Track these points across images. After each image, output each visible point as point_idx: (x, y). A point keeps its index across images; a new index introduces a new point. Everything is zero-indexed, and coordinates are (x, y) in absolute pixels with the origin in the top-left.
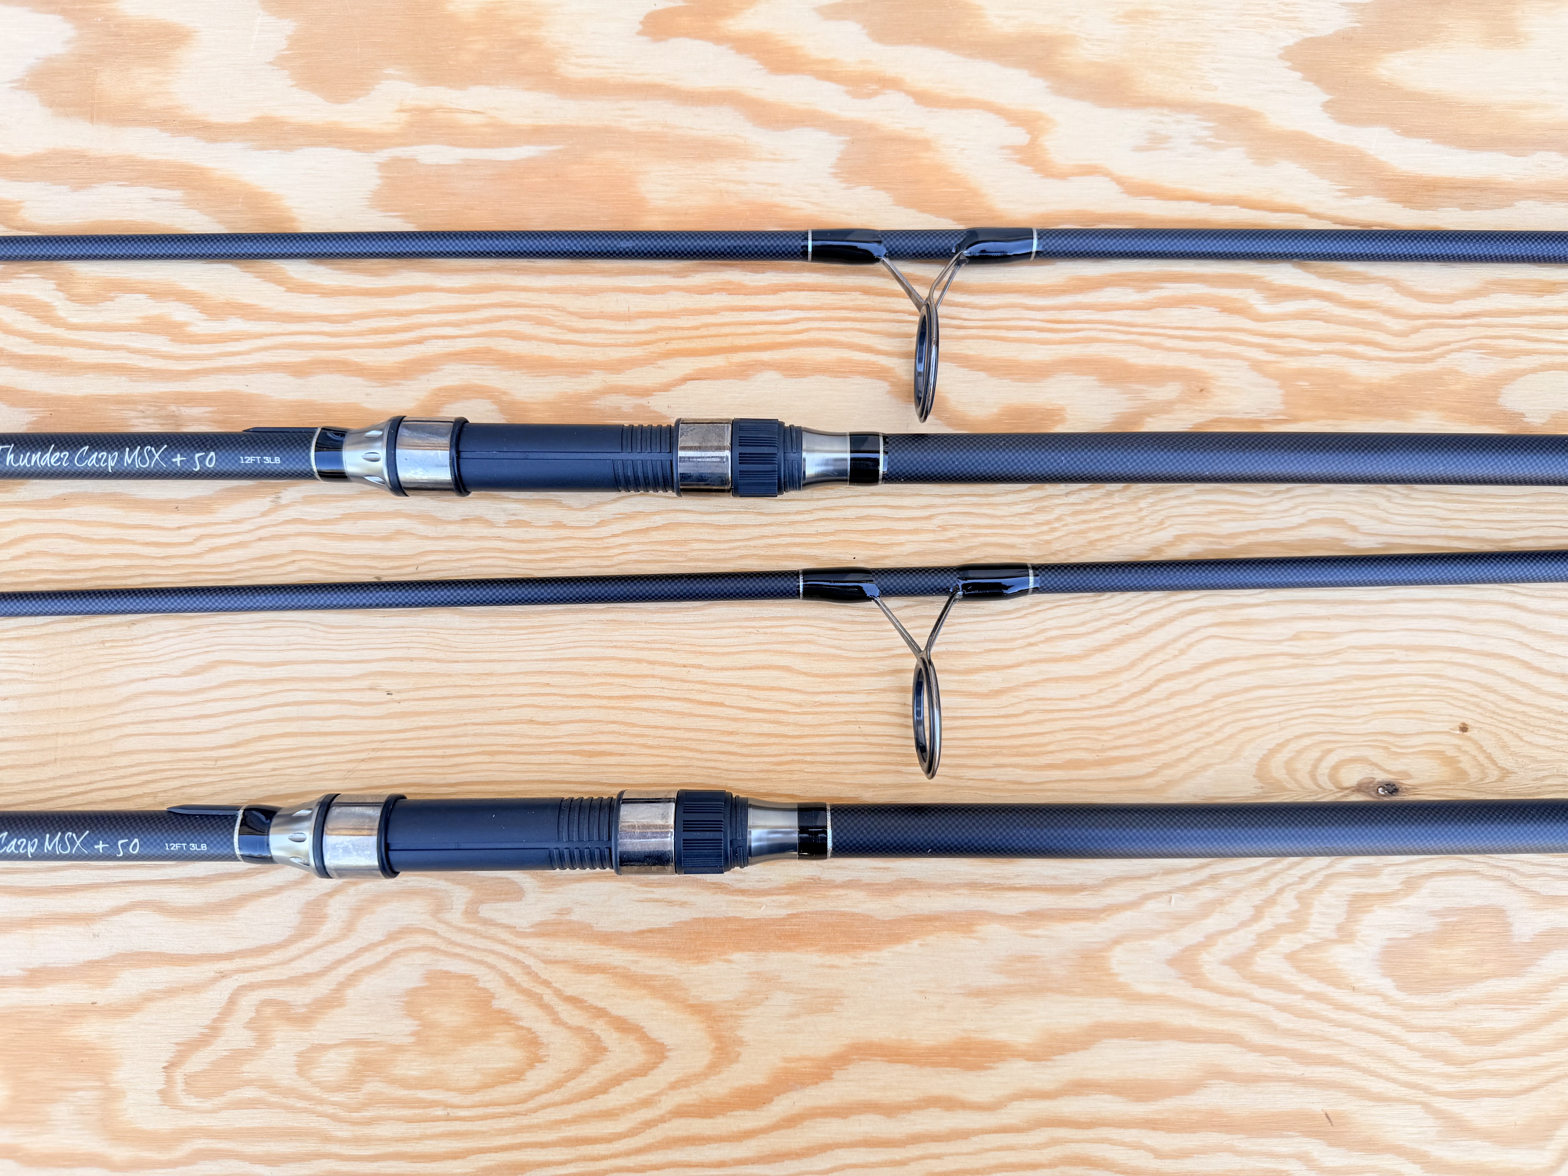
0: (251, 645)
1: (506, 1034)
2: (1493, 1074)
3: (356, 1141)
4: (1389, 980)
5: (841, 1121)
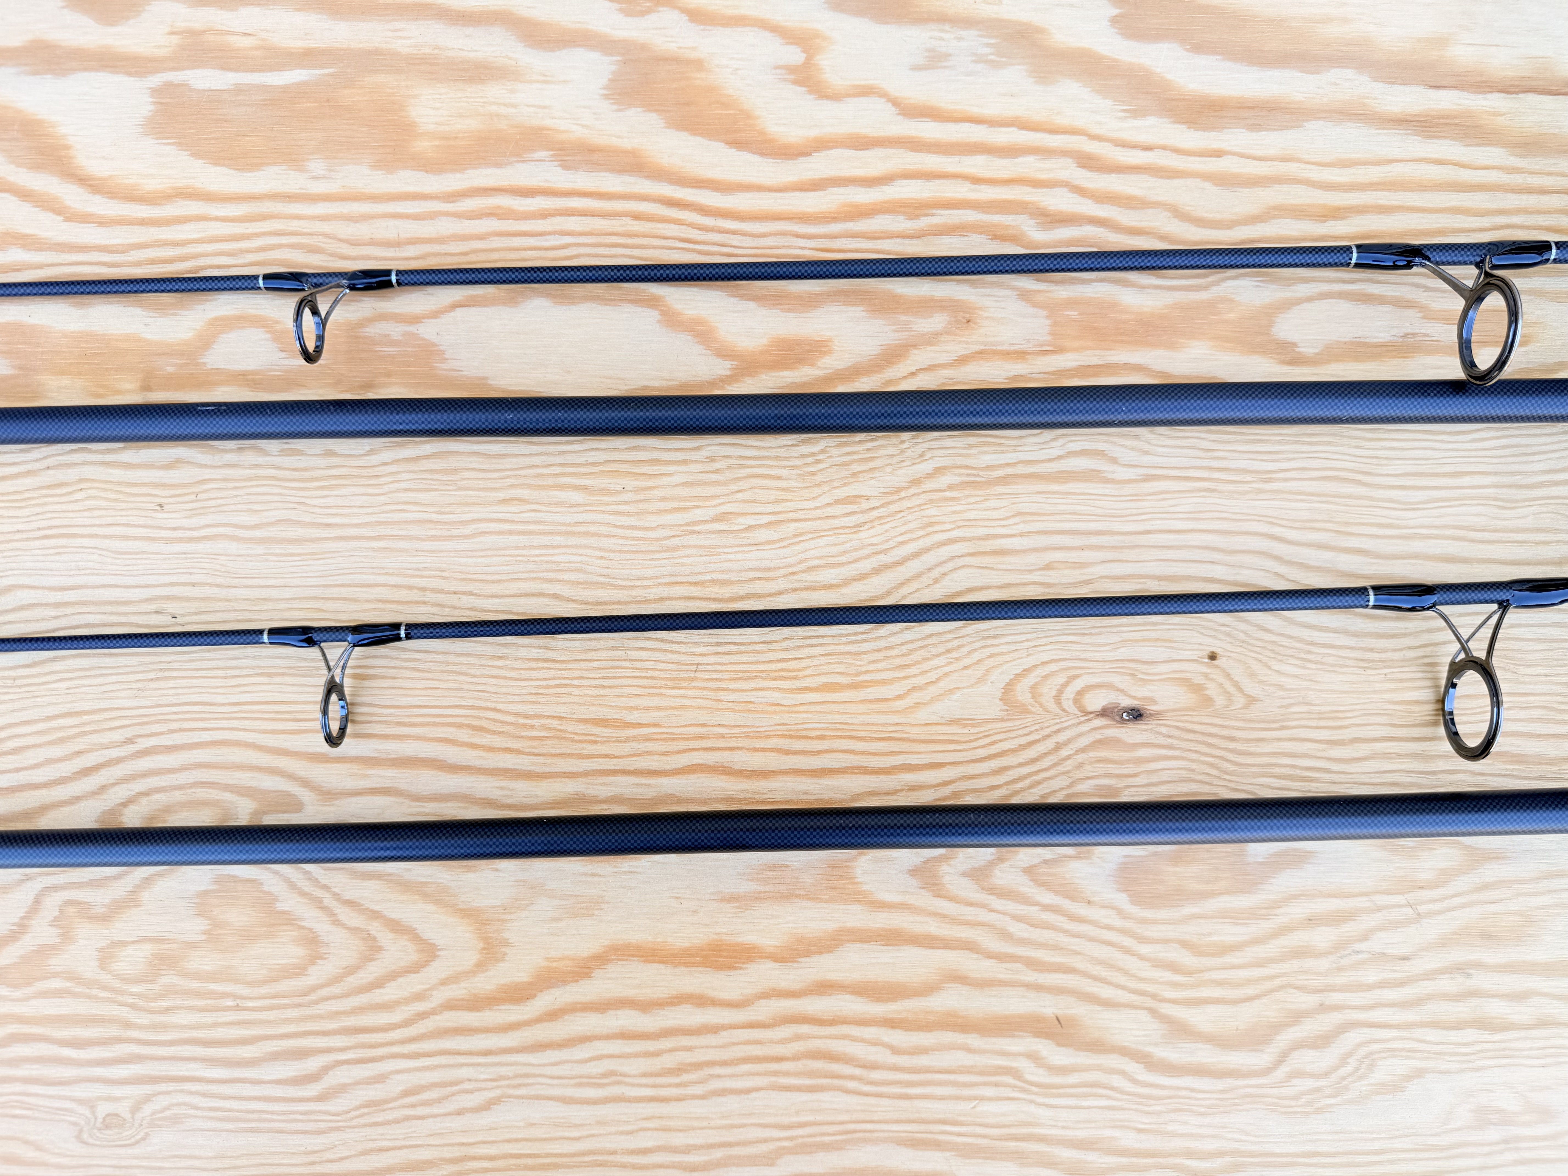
0: (43, 570)
1: (289, 933)
2: (1220, 983)
3: (154, 1027)
4: (1124, 895)
5: (600, 1016)
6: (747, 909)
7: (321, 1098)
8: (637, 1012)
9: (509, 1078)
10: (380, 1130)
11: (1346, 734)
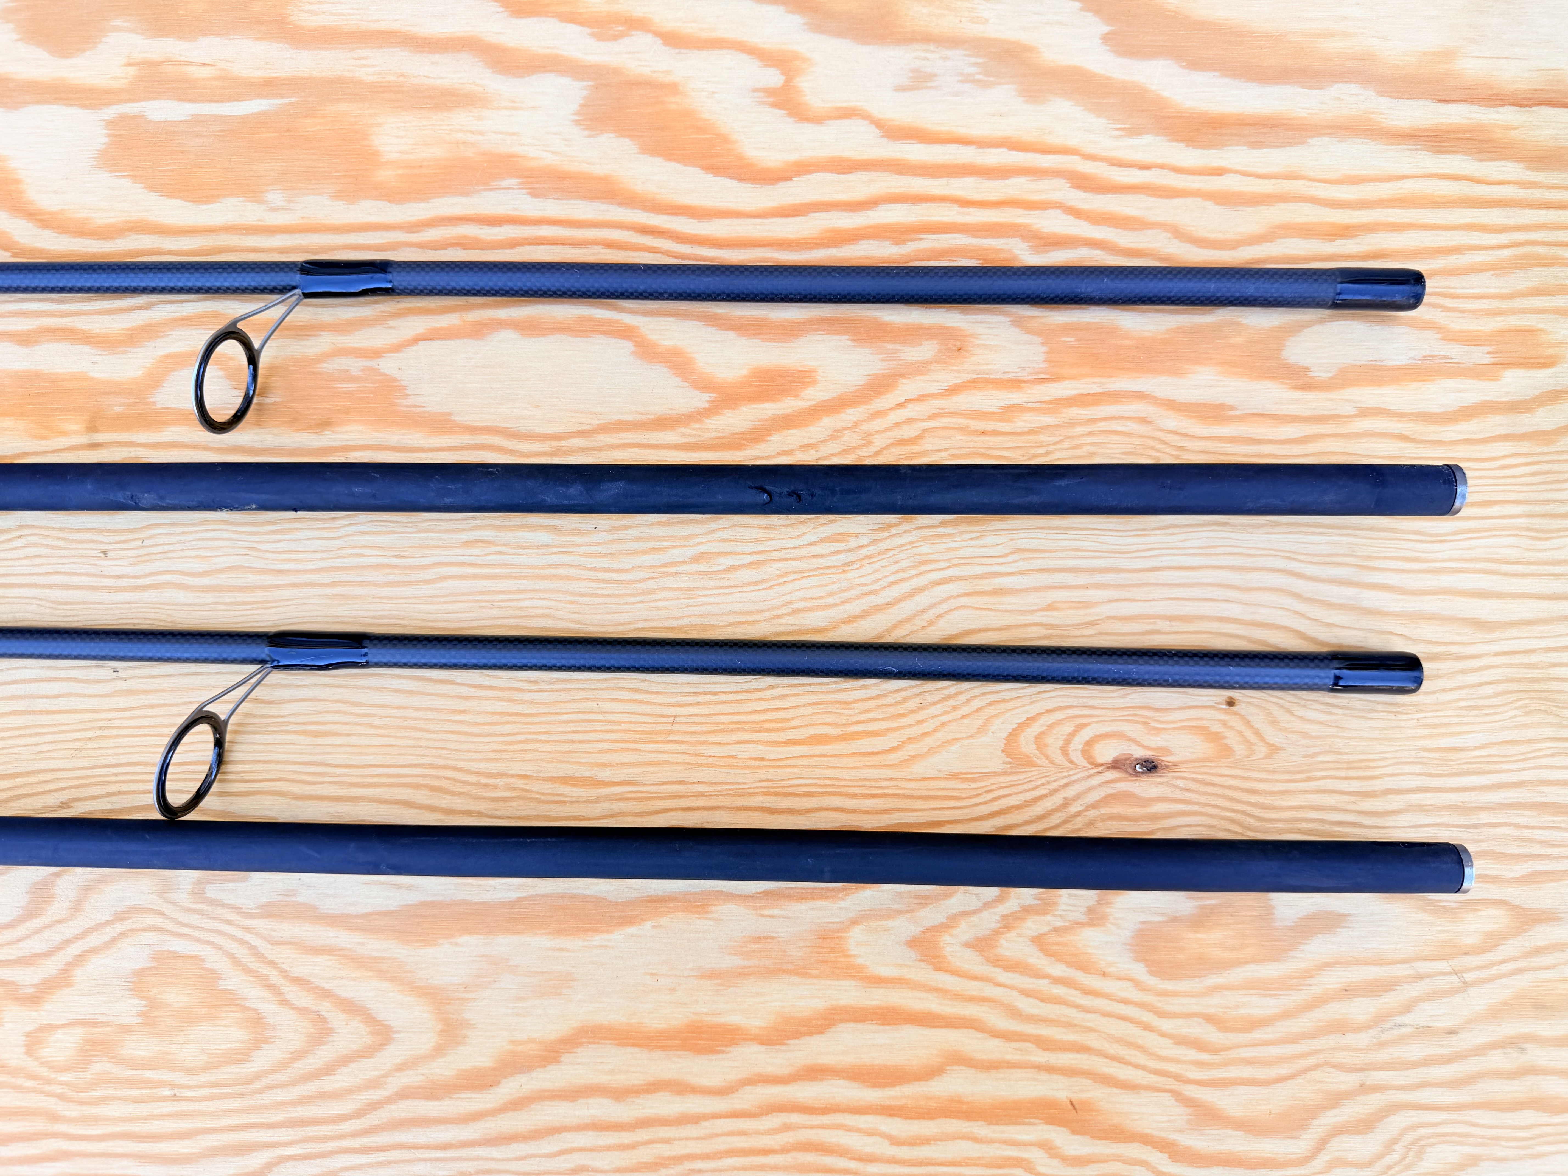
1: (232, 1014)
2: (1249, 1062)
3: (84, 1120)
4: (1141, 965)
5: (570, 1104)
6: (730, 986)
8: (610, 1100)
11: (1378, 785)
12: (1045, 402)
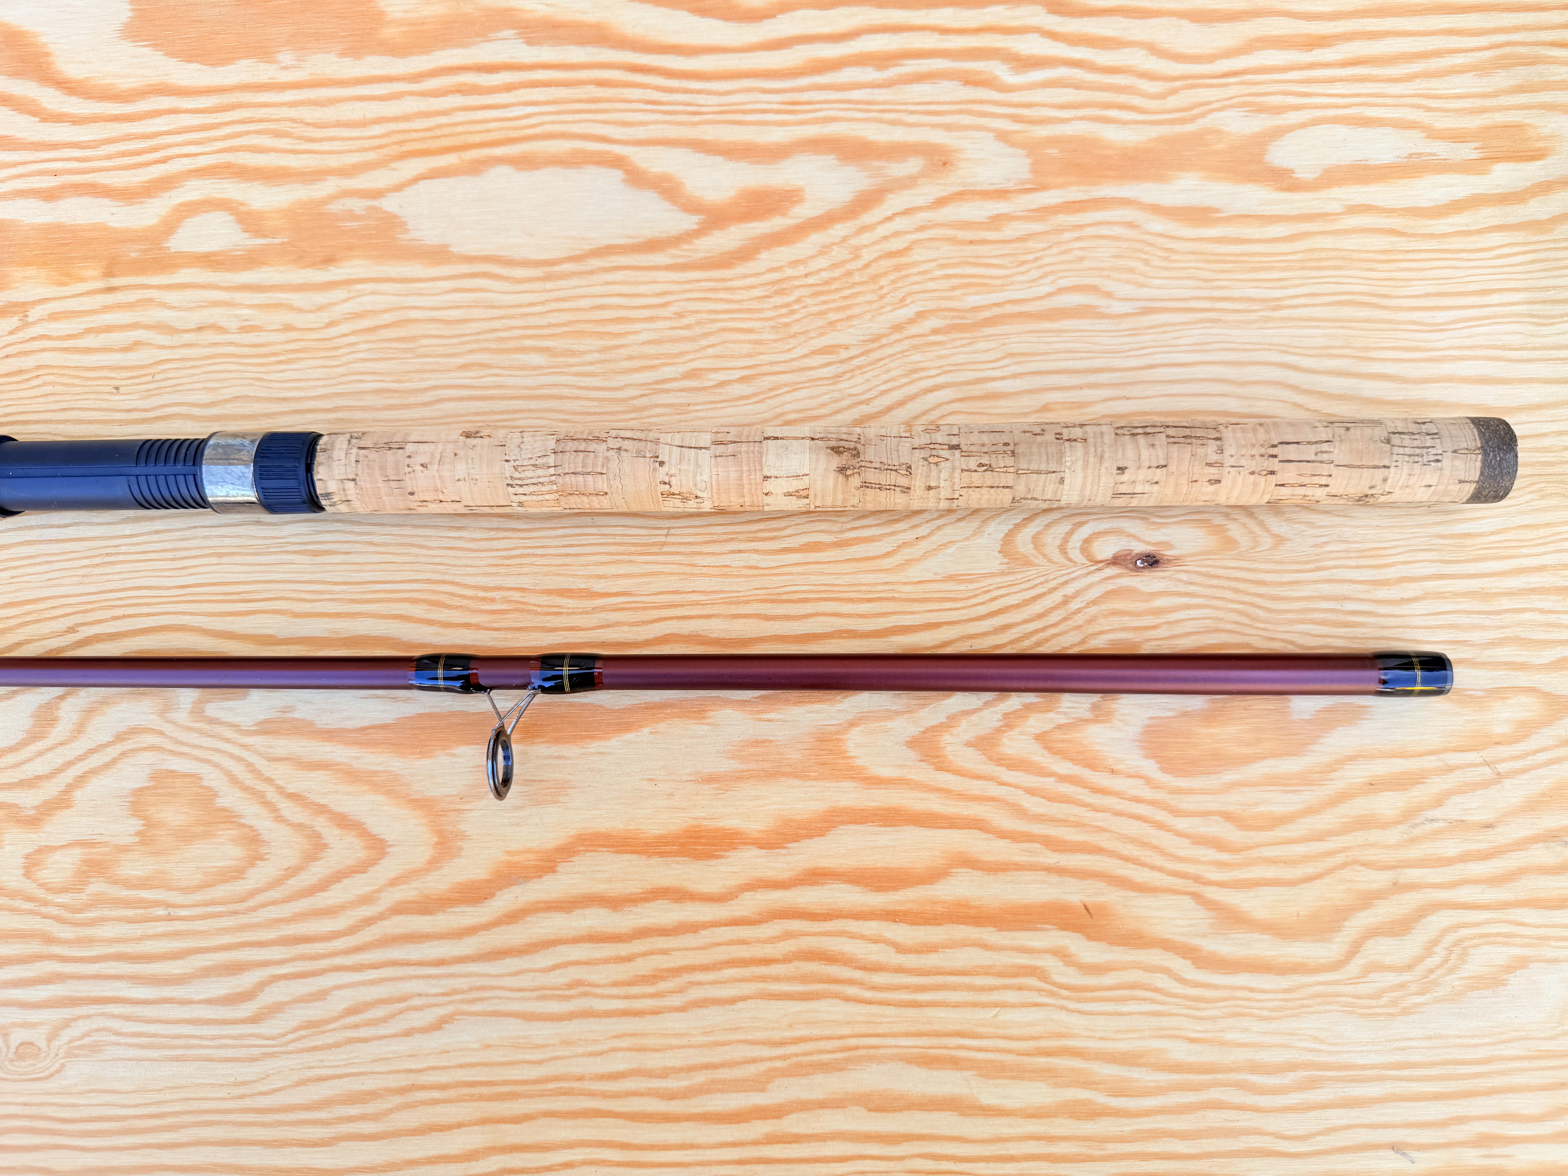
1: (229, 832)
2: (1273, 861)
3: (79, 942)
4: (1152, 762)
5: (565, 915)
6: (728, 791)
7: (254, 1019)
8: (607, 910)
9: (463, 992)
10: (319, 1055)
11: (1391, 573)
12: (1032, 210)
